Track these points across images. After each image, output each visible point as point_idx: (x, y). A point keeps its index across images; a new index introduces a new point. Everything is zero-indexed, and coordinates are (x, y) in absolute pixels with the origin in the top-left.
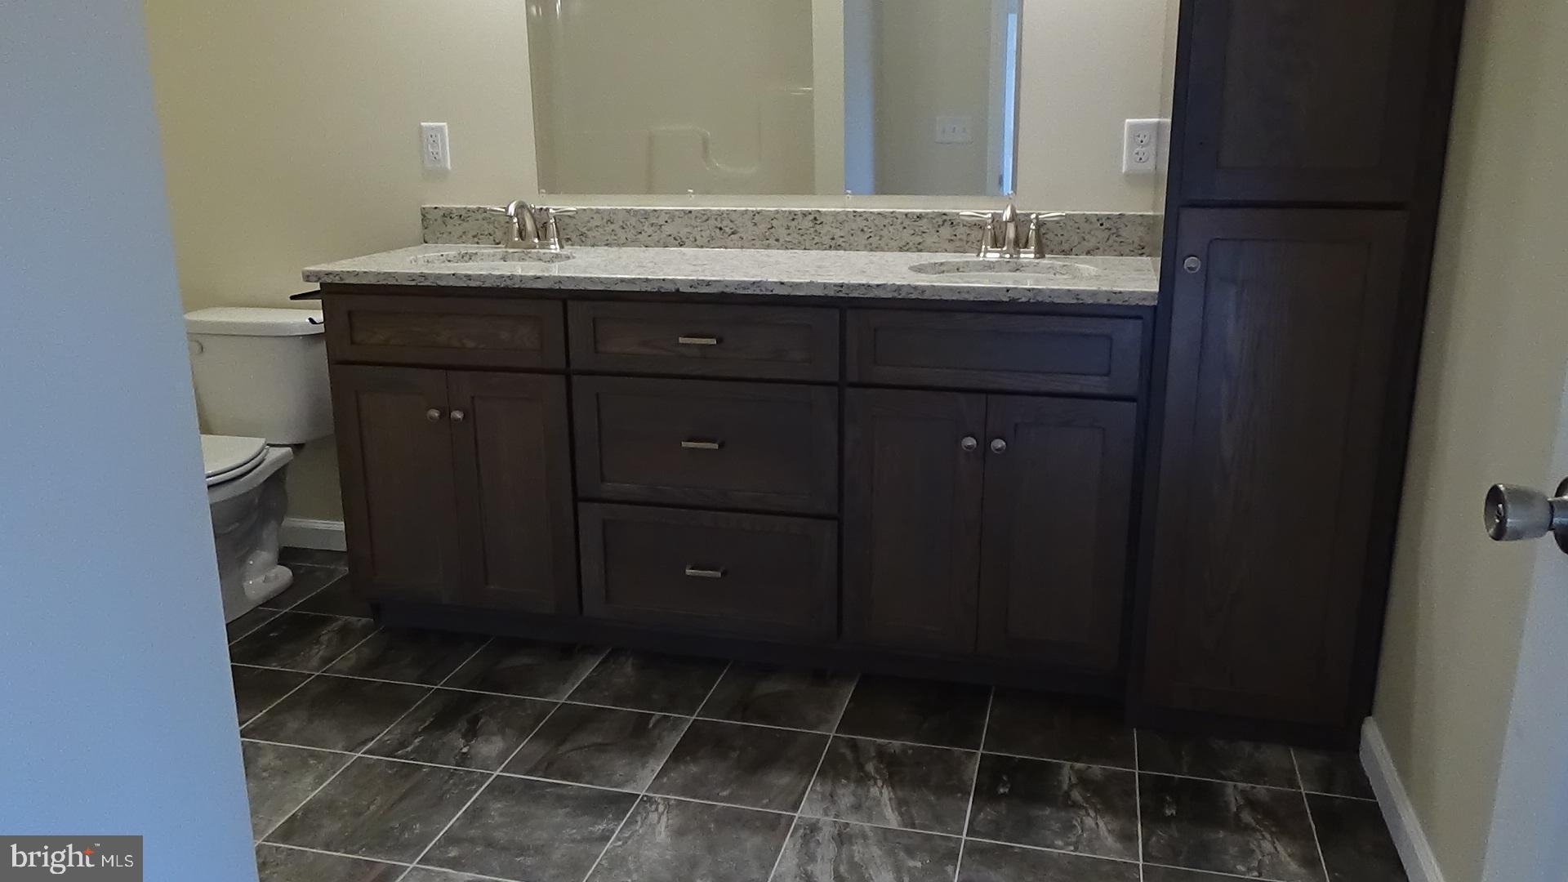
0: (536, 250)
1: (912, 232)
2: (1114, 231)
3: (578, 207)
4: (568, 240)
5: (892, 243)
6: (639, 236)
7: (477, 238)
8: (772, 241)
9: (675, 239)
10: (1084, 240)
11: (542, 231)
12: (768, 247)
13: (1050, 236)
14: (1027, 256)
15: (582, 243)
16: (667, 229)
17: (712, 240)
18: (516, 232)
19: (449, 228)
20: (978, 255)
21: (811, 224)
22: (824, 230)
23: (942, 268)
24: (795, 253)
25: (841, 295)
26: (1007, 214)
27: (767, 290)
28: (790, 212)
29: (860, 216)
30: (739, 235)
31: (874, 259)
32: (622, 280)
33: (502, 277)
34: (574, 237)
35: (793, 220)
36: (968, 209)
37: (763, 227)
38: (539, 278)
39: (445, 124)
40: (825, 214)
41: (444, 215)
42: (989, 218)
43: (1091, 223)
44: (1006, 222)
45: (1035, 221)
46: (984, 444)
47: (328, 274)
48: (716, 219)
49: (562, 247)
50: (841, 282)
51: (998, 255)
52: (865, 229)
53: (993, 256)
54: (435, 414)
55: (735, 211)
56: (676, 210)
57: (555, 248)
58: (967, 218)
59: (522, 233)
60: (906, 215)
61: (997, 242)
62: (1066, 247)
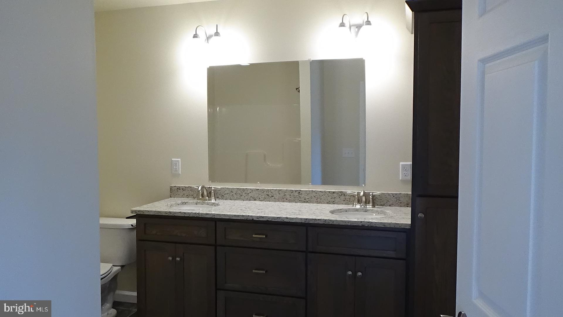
0: (207, 201)
1: (331, 198)
2: (398, 198)
3: (221, 187)
4: (218, 197)
5: (325, 201)
6: (241, 197)
7: (188, 196)
8: (285, 200)
9: (253, 198)
10: (388, 201)
11: (209, 195)
12: (284, 201)
13: (377, 200)
14: (369, 207)
15: (222, 199)
16: (250, 195)
17: (265, 198)
18: (201, 195)
19: (179, 193)
20: (353, 206)
21: (298, 194)
22: (302, 196)
23: (341, 211)
24: (293, 204)
25: (306, 222)
26: (362, 194)
27: (282, 220)
28: (291, 190)
29: (314, 192)
30: (274, 197)
31: (318, 207)
32: (235, 216)
33: (195, 213)
34: (220, 197)
35: (292, 193)
36: (349, 190)
37: (282, 195)
38: (208, 214)
39: (180, 159)
40: (303, 191)
41: (178, 189)
42: (356, 194)
43: (390, 196)
44: (362, 196)
45: (371, 195)
46: (355, 273)
47: (139, 211)
48: (267, 192)
49: (215, 200)
50: (306, 218)
51: (359, 206)
52: (316, 196)
53: (358, 206)
54: (170, 258)
55: (273, 189)
56: (254, 189)
57: (213, 201)
58: (349, 194)
59: (203, 195)
60: (329, 192)
61: (359, 201)
62: (382, 203)
